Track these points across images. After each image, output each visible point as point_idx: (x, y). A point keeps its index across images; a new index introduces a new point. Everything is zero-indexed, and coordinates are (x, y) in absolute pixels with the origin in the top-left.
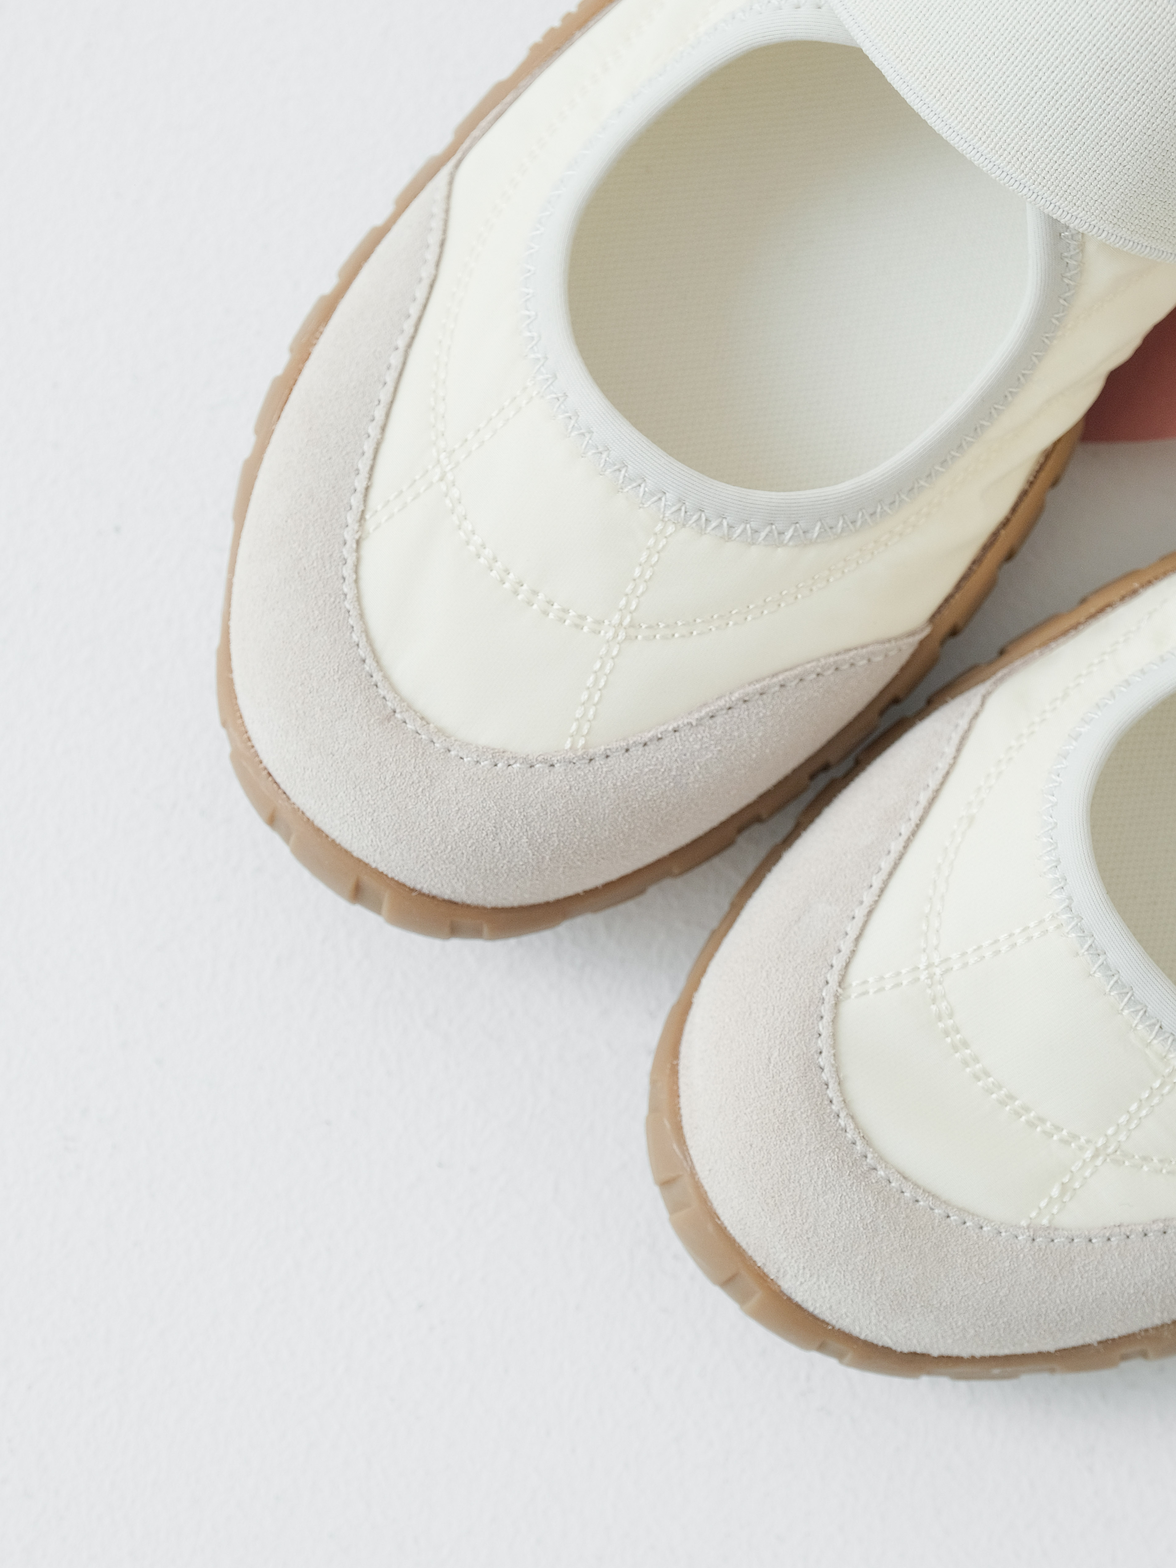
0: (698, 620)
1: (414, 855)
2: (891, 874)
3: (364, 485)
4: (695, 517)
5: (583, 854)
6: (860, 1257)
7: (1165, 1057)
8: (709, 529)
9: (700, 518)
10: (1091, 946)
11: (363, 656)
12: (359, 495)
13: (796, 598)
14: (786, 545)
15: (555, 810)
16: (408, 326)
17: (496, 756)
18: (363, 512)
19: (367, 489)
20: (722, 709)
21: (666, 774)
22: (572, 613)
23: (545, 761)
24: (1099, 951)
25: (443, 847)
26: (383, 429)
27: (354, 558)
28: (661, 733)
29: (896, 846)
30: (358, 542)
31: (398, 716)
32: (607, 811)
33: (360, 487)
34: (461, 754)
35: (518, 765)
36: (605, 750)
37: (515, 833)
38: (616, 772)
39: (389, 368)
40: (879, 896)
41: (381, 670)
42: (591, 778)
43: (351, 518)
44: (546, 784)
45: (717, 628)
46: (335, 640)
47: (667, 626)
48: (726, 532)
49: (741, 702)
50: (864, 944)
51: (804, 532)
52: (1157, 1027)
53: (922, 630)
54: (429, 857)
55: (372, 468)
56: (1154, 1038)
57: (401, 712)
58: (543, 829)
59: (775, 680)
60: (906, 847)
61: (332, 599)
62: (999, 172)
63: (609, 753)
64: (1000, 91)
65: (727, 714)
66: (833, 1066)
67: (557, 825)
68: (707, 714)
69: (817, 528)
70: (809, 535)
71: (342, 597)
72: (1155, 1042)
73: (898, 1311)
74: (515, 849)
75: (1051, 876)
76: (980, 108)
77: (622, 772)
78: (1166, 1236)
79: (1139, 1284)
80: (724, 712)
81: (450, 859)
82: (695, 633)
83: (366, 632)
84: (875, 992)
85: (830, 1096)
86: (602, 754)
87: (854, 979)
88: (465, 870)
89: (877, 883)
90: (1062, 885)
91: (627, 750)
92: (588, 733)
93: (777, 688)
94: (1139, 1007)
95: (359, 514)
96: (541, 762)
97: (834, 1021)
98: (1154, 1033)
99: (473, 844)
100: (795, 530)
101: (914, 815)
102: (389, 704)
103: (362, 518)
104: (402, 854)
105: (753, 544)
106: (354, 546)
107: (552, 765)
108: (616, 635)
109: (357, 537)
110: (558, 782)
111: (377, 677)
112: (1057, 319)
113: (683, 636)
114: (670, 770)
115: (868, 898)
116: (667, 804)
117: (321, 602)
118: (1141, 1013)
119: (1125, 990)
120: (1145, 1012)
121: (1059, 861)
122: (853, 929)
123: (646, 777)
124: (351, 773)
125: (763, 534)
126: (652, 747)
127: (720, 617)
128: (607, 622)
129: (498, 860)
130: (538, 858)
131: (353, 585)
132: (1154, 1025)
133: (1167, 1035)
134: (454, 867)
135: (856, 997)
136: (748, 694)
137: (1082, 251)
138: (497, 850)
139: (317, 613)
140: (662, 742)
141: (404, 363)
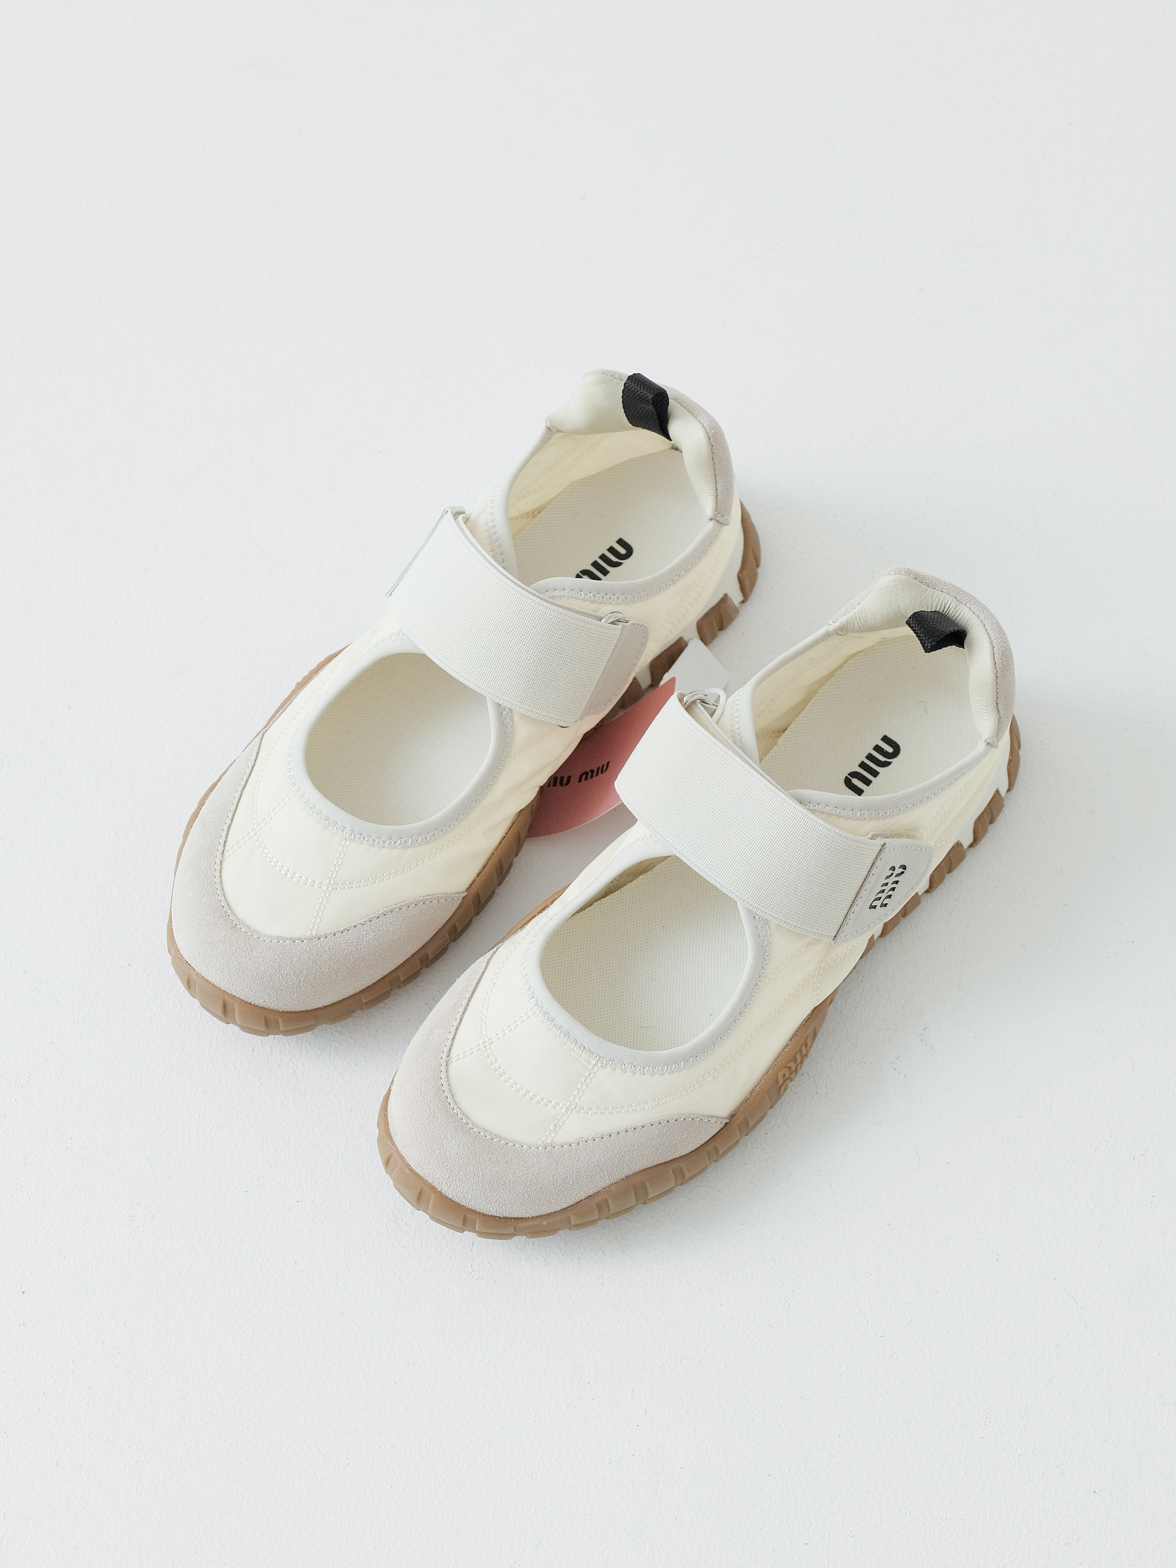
0: (363, 881)
1: (246, 983)
2: (464, 1013)
3: (224, 840)
4: (358, 837)
5: (318, 980)
6: (471, 1166)
7: (589, 1060)
8: (364, 841)
9: (360, 837)
10: (548, 1018)
11: (223, 905)
12: (222, 845)
13: (404, 871)
14: (398, 848)
15: (304, 959)
16: (243, 783)
17: (278, 938)
18: (223, 850)
19: (225, 842)
20: (375, 918)
21: (351, 944)
22: (310, 880)
23: (299, 939)
24: (552, 1019)
25: (257, 978)
26: (232, 820)
27: (220, 868)
28: (349, 927)
29: (465, 1002)
30: (221, 862)
31: (238, 926)
32: (327, 959)
33: (222, 842)
34: (264, 939)
35: (288, 941)
36: (325, 934)
37: (288, 969)
38: (330, 943)
39: (234, 798)
40: (460, 1022)
41: (230, 909)
42: (319, 945)
43: (219, 854)
44: (300, 948)
45: (371, 884)
46: (211, 899)
47: (349, 883)
48: (372, 842)
49: (383, 915)
50: (455, 1041)
51: (405, 842)
52: (582, 1048)
53: (463, 893)
54: (252, 983)
55: (227, 834)
56: (582, 1053)
57: (239, 925)
58: (299, 967)
59: (397, 906)
60: (469, 1001)
61: (210, 884)
62: (472, 684)
63: (327, 936)
64: (469, 650)
65: (377, 919)
66: (448, 1089)
67: (305, 965)
68: (368, 919)
69: (410, 841)
70: (407, 844)
71: (215, 883)
72: (583, 1054)
73: (492, 1190)
74: (288, 977)
75: (528, 993)
76: (462, 658)
77: (332, 943)
78: (603, 1139)
79: (595, 1162)
80: (376, 919)
81: (261, 983)
82: (361, 886)
83: (224, 895)
84: (463, 1058)
85: (449, 1101)
86: (324, 936)
87: (453, 1054)
88: (268, 988)
89: (458, 1017)
90: (532, 996)
91: (335, 935)
92: (317, 929)
93: (398, 909)
94: (573, 1040)
95: (222, 851)
96: (298, 940)
97: (447, 1071)
98: (581, 1051)
99: (270, 975)
100: (401, 841)
101: (471, 990)
102: (234, 922)
103: (223, 853)
104: (241, 984)
105: (384, 847)
106: (220, 863)
107: (303, 941)
108: (328, 888)
109: (221, 860)
110: (305, 947)
111: (229, 912)
112: (506, 752)
113: (356, 887)
114: (353, 943)
115: (455, 1024)
116: (353, 957)
117: (206, 886)
118: (575, 1042)
119: (566, 1034)
120: (576, 1042)
121: (530, 987)
122: (451, 1037)
123: (343, 946)
124: (219, 950)
125: (387, 843)
126: (345, 933)
127: (372, 879)
128: (324, 883)
129: (281, 982)
130: (298, 981)
131: (219, 878)
132: (581, 1046)
133: (587, 1050)
134: (263, 987)
135: (455, 1061)
136: (385, 911)
137: (512, 720)
138: (281, 977)
139: (204, 890)
140: (349, 931)
141: (241, 796)
